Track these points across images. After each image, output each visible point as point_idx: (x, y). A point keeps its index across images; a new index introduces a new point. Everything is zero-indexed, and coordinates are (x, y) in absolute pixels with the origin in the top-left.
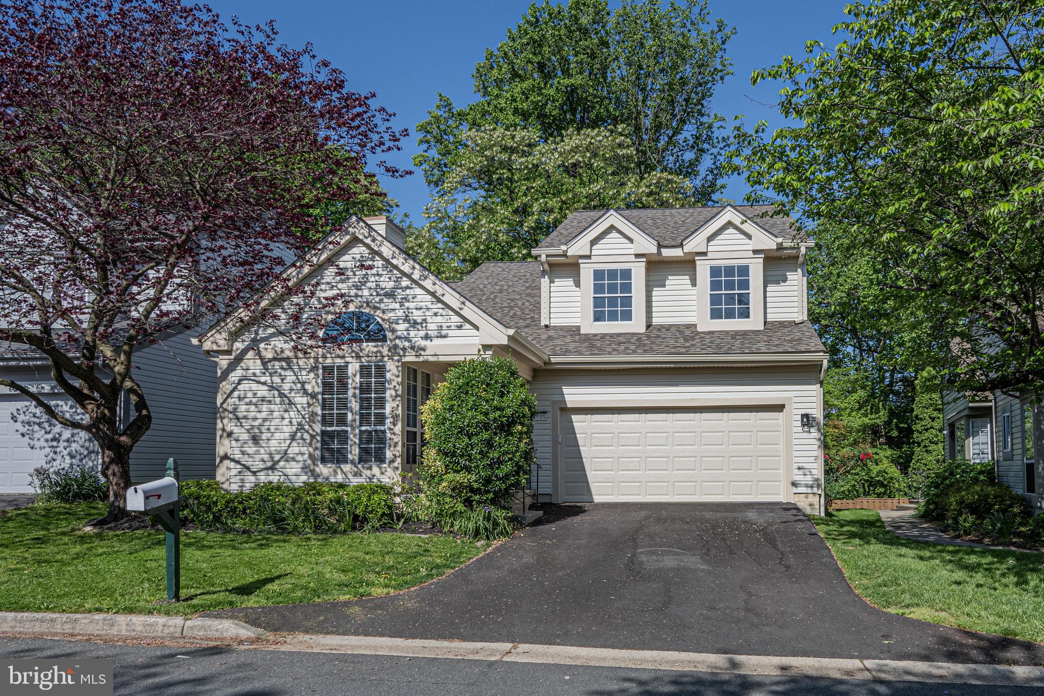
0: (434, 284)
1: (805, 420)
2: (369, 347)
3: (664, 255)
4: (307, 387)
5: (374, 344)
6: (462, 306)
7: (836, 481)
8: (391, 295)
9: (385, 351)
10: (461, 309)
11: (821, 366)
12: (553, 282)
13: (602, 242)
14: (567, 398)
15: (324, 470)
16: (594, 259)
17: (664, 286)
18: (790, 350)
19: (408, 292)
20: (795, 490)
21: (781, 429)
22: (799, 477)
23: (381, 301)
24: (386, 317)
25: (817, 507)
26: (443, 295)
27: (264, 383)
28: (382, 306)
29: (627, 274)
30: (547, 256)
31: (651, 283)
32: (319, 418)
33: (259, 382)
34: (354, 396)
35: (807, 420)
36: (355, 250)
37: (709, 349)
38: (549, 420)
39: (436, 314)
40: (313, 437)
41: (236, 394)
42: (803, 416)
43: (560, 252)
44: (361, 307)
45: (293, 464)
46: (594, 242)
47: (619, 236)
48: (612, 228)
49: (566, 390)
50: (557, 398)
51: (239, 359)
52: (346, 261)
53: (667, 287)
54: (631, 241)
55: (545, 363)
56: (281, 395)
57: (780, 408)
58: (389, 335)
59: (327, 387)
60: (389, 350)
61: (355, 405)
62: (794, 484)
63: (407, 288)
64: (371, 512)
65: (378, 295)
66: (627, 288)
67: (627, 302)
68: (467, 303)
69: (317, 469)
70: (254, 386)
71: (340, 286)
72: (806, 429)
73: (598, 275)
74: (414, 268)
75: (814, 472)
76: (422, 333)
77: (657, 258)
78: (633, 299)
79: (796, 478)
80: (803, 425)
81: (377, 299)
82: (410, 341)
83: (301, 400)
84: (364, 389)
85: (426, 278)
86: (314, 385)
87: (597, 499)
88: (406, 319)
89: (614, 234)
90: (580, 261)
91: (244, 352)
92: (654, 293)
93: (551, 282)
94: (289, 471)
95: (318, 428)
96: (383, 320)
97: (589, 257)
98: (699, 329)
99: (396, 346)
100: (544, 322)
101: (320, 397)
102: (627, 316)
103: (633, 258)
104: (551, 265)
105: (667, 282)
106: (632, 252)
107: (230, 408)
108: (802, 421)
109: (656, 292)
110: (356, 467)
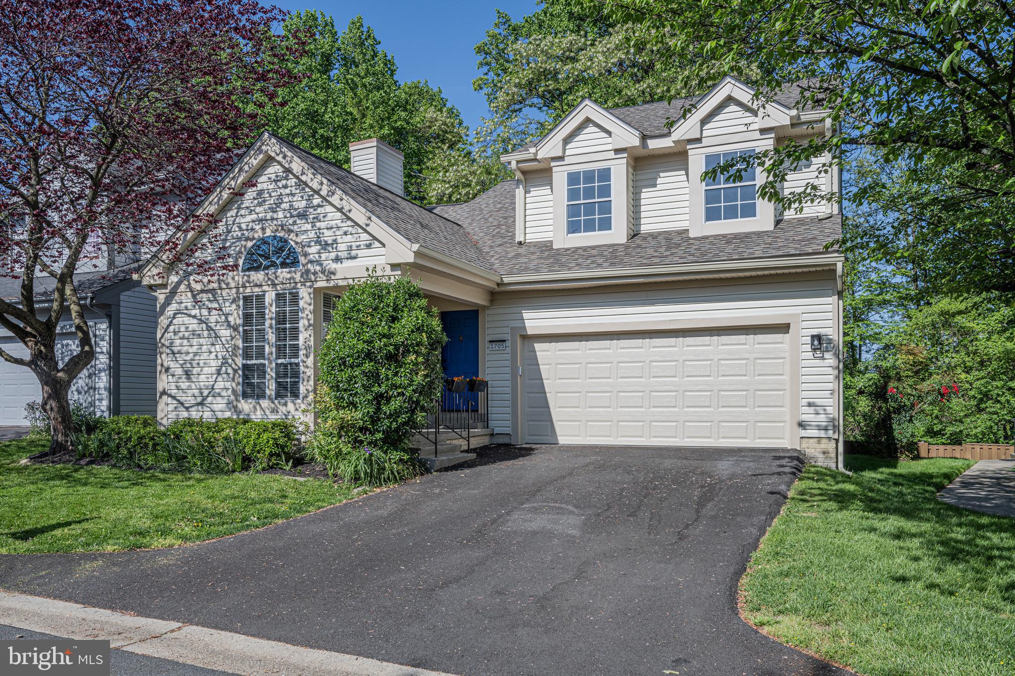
0: (341, 200)
1: (816, 343)
2: (283, 274)
3: (650, 147)
4: (231, 319)
5: (287, 270)
6: (368, 222)
7: (910, 421)
8: (303, 215)
9: (298, 277)
10: (367, 225)
11: (835, 271)
12: (529, 192)
13: (577, 139)
14: (528, 324)
15: (246, 406)
16: (567, 160)
17: (655, 185)
18: (793, 252)
19: (319, 210)
20: (804, 433)
21: (787, 355)
22: (808, 416)
23: (294, 223)
24: (299, 240)
25: (833, 455)
26: (350, 211)
27: (194, 317)
28: (295, 228)
29: (605, 175)
30: (518, 162)
31: (639, 184)
32: (241, 352)
33: (190, 316)
34: (271, 327)
35: (819, 342)
36: (271, 170)
38: (508, 350)
39: (345, 233)
40: (235, 371)
41: (171, 328)
42: (813, 337)
43: (531, 156)
44: (277, 230)
45: (219, 399)
46: (567, 140)
47: (597, 130)
48: (588, 121)
49: (526, 315)
50: (517, 324)
51: (173, 292)
52: (263, 182)
53: (659, 187)
54: (609, 133)
55: (498, 285)
56: (209, 329)
57: (784, 328)
58: (302, 260)
59: (247, 317)
60: (302, 276)
61: (271, 337)
62: (802, 425)
63: (319, 206)
64: (259, 452)
65: (292, 216)
66: (605, 191)
67: (606, 208)
68: (374, 218)
69: (239, 405)
70: (187, 320)
71: (258, 209)
72: (818, 354)
73: (573, 178)
74: (322, 184)
75: (830, 410)
76: (333, 255)
77: (642, 152)
78: (613, 203)
79: (805, 417)
80: (814, 350)
81: (291, 221)
82: (321, 265)
83: (225, 333)
84: (281, 319)
85: (333, 194)
86: (236, 318)
87: (562, 440)
88: (318, 242)
89: (591, 129)
90: (553, 164)
91: (179, 283)
92: (643, 195)
93: (526, 192)
94: (215, 407)
95: (240, 361)
96: (297, 243)
97: (561, 158)
98: (691, 235)
99: (308, 272)
100: (519, 238)
101: (241, 329)
102: (606, 224)
103: (612, 155)
104: (524, 173)
105: (659, 181)
106: (610, 147)
107: (167, 343)
108: (812, 344)
109: (646, 195)
110: (273, 402)
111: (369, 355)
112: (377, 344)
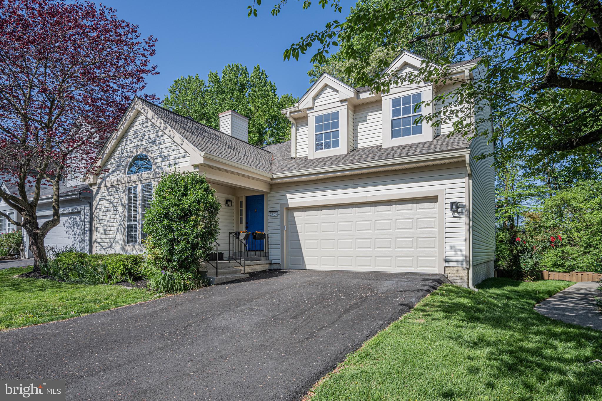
0: (170, 131)
1: (454, 207)
2: (145, 174)
3: (361, 98)
4: (123, 201)
5: (146, 172)
6: (182, 143)
7: (531, 258)
8: (154, 142)
9: (151, 176)
10: (182, 144)
11: (464, 161)
12: (299, 130)
13: (321, 97)
14: (289, 201)
15: (129, 248)
16: (316, 109)
17: (366, 121)
18: (438, 150)
19: (162, 138)
20: (447, 264)
21: (437, 215)
22: (450, 254)
23: (151, 147)
24: (152, 156)
25: (466, 278)
26: (174, 137)
27: (108, 200)
28: (151, 149)
29: (336, 115)
30: (290, 113)
31: (357, 120)
32: (127, 218)
33: (106, 200)
34: (140, 205)
35: (456, 207)
36: (140, 118)
37: (377, 158)
38: (279, 216)
39: (173, 150)
40: (124, 229)
41: (98, 207)
42: (452, 203)
43: (296, 109)
44: (143, 152)
45: (117, 244)
46: (315, 98)
47: (331, 90)
48: (326, 86)
49: (289, 196)
50: (283, 202)
51: (99, 188)
52: (137, 126)
53: (368, 121)
54: (337, 91)
55: (271, 179)
56: (114, 206)
57: (434, 199)
58: (154, 167)
59: (129, 199)
60: (153, 176)
61: (140, 210)
62: (446, 261)
63: (161, 136)
64: (115, 272)
65: (149, 143)
66: (336, 125)
67: (336, 134)
68: (185, 140)
69: (126, 248)
70: (105, 201)
71: (135, 140)
72: (456, 214)
73: (318, 119)
74: (161, 123)
75: (463, 249)
76: (167, 163)
77: (357, 102)
78: (340, 131)
79: (447, 254)
80: (454, 212)
81: (149, 146)
82: (162, 169)
83: (120, 208)
84: (144, 199)
85: (166, 128)
86: (125, 201)
87: (309, 267)
88: (161, 156)
89: (329, 90)
90: (308, 112)
91: (101, 183)
92: (359, 127)
93: (297, 130)
95: (126, 224)
96: (151, 158)
97: (312, 108)
98: (383, 147)
99: (156, 173)
100: (293, 155)
101: (127, 206)
102: (336, 144)
103: (339, 104)
104: (295, 119)
105: (368, 118)
106: (338, 100)
107: (97, 215)
108: (452, 208)
109: (361, 126)
110: (140, 246)
111: (166, 216)
112: (172, 210)
